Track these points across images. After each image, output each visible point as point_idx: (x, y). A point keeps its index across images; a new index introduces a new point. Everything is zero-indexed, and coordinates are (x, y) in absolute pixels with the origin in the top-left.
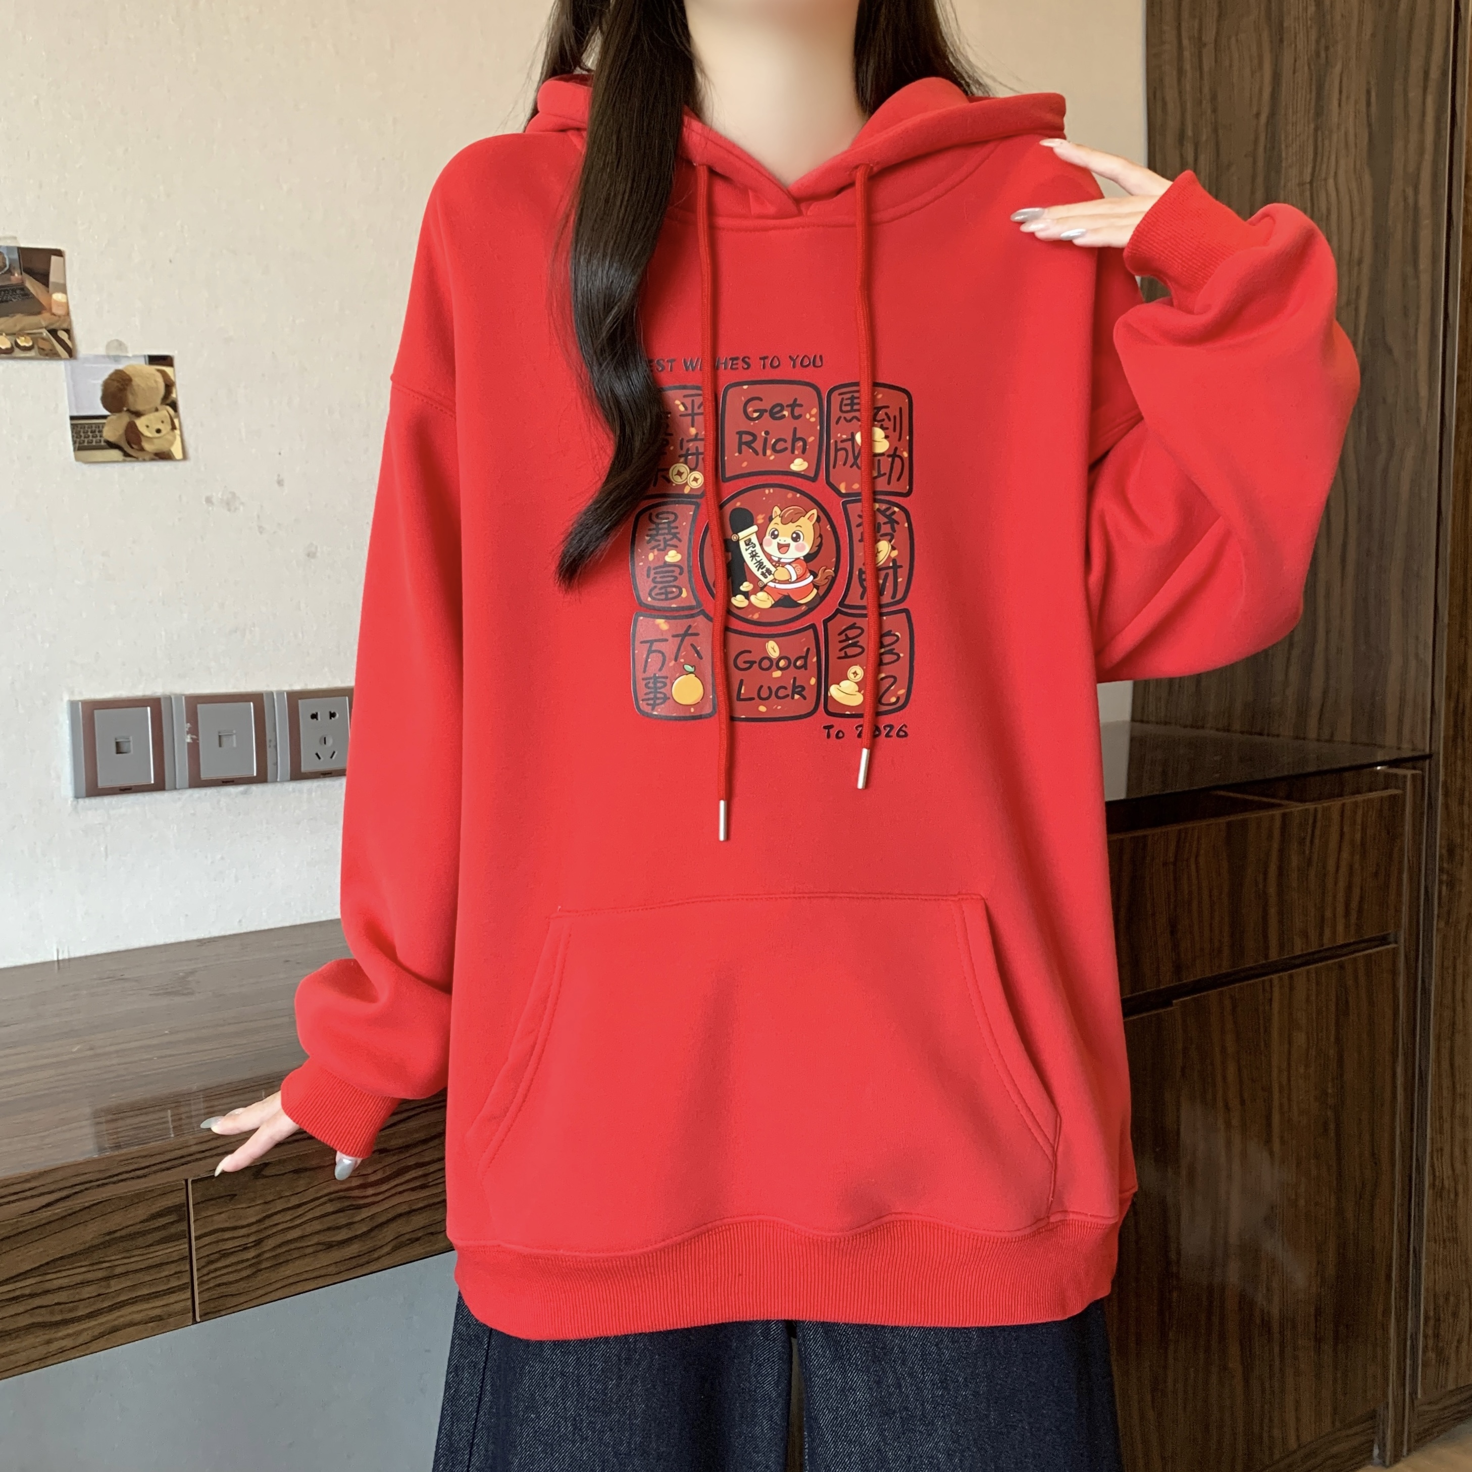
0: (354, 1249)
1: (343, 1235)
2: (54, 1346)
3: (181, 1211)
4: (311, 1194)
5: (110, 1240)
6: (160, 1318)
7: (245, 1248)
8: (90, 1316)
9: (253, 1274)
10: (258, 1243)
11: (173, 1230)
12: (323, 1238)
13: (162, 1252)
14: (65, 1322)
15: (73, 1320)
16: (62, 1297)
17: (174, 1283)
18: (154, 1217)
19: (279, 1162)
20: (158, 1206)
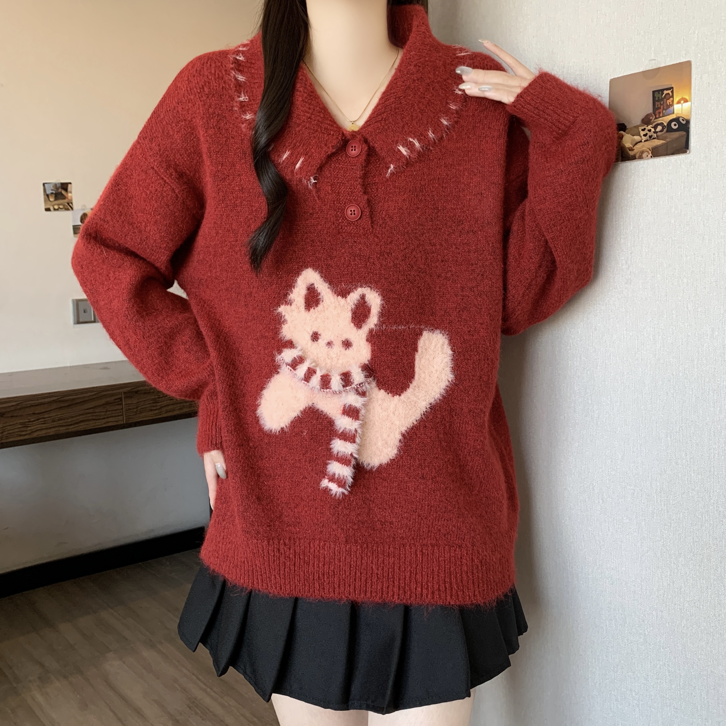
0: (157, 412)
1: (154, 408)
2: (97, 424)
3: (121, 399)
4: (147, 398)
5: (107, 403)
6: (117, 421)
7: (134, 409)
8: (104, 418)
10: (137, 407)
11: (119, 403)
12: (151, 408)
13: (118, 407)
14: (98, 419)
15: (100, 419)
16: (97, 414)
17: (120, 414)
18: (116, 399)
19: (141, 390)
20: (117, 397)
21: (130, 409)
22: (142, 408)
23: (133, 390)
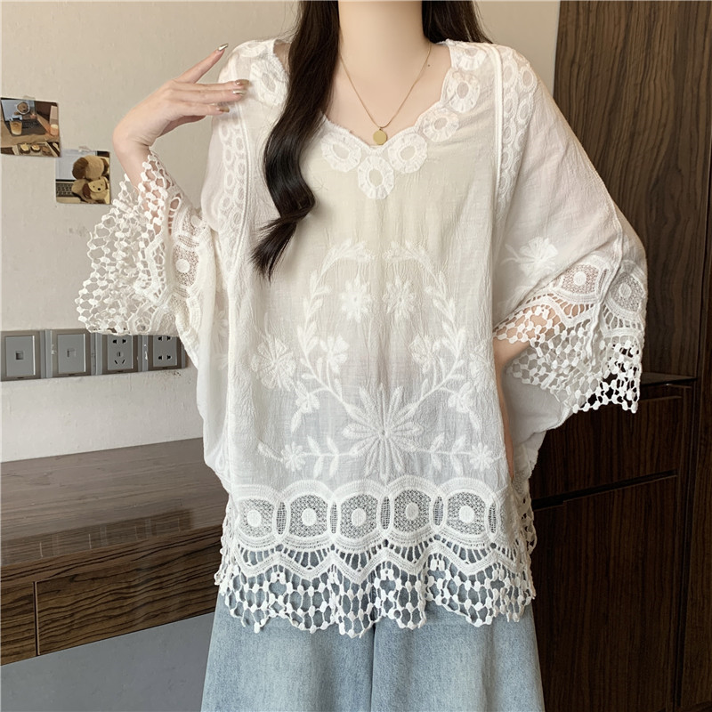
0: (124, 619)
1: (118, 612)
3: (30, 598)
4: (100, 591)
6: (18, 653)
7: (65, 618)
9: (69, 631)
10: (72, 615)
11: (26, 608)
12: (106, 613)
13: (20, 619)
17: (27, 635)
18: (17, 601)
19: (84, 574)
20: (19, 595)
21: (53, 621)
22: (85, 616)
23: (64, 575)
